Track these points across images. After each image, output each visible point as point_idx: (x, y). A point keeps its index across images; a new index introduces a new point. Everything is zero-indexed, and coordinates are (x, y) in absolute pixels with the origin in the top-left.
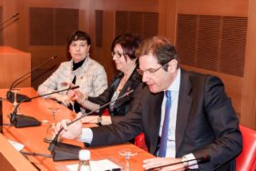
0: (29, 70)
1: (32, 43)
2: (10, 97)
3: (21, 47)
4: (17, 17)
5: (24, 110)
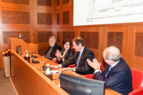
0: (37, 49)
1: (39, 42)
2: (32, 57)
3: (35, 43)
4: (34, 34)
5: (36, 60)
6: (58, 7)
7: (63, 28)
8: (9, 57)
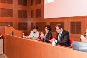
6: (32, 7)
7: (36, 20)
8: (2, 40)
